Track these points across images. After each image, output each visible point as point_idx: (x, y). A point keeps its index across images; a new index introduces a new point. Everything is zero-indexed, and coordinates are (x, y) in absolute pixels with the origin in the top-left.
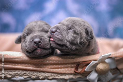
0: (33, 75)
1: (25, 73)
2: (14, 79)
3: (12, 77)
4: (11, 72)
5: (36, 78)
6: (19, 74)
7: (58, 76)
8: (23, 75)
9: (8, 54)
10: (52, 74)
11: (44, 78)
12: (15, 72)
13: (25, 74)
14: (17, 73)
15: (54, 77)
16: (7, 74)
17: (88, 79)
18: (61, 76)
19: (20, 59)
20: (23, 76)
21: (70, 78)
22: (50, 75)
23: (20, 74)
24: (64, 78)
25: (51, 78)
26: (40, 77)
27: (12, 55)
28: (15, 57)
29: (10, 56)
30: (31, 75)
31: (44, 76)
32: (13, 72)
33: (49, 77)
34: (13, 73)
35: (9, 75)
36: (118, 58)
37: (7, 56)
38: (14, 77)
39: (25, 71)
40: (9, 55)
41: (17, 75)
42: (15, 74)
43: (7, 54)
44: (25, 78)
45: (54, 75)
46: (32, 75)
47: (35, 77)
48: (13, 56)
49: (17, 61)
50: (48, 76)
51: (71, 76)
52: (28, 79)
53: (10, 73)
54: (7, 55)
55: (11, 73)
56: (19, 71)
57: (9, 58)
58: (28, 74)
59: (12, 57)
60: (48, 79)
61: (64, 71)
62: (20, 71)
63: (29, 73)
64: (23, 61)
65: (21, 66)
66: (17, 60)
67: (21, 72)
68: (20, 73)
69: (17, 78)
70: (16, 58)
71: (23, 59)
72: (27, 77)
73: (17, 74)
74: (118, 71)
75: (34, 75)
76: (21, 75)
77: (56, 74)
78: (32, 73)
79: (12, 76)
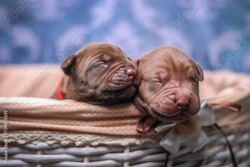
0: (65, 138)
1: (49, 136)
2: (31, 146)
3: (26, 143)
4: (25, 133)
5: (69, 144)
6: (39, 138)
7: (109, 139)
8: (46, 139)
9: (19, 103)
10: (98, 137)
11: (83, 143)
12: (32, 133)
13: (49, 138)
14: (35, 135)
15: (102, 142)
16: (18, 137)
17: (164, 145)
18: (114, 139)
19: (40, 111)
20: (47, 141)
21: (130, 144)
22: (95, 138)
23: (41, 138)
24: (120, 144)
25: (96, 143)
26: (76, 143)
27: (25, 103)
28: (31, 108)
29: (22, 105)
30: (60, 139)
31: (83, 140)
32: (29, 133)
33: (92, 141)
34: (28, 135)
35: (22, 139)
36: (218, 107)
37: (16, 105)
38: (30, 142)
39: (49, 132)
40: (21, 103)
41: (36, 140)
42: (32, 138)
43: (17, 101)
44: (50, 145)
45: (102, 138)
46: (62, 139)
47: (67, 142)
48: (28, 105)
49: (36, 113)
50: (90, 140)
51: (132, 141)
52: (55, 146)
53: (22, 136)
54: (17, 103)
55: (24, 135)
56: (39, 132)
57: (21, 110)
58: (56, 138)
59: (25, 108)
60: (91, 146)
61: (118, 130)
62: (42, 132)
63: (56, 136)
64: (45, 114)
65: (41, 123)
66: (34, 112)
67: (43, 134)
68: (41, 136)
69: (35, 144)
70: (33, 109)
71: (46, 110)
72: (54, 144)
73: (37, 138)
74: (219, 131)
75: (66, 140)
76: (43, 139)
77: (105, 137)
78: (62, 135)
79: (27, 141)
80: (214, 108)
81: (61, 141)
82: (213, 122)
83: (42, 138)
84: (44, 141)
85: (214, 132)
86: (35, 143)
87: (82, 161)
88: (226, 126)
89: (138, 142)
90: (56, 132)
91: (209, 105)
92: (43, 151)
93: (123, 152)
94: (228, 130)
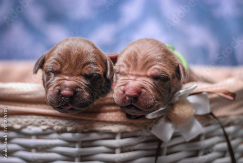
0: (57, 123)
1: (43, 121)
2: (26, 130)
3: (22, 128)
4: (20, 118)
5: (61, 129)
6: (33, 123)
8: (39, 124)
12: (26, 118)
13: (43, 123)
14: (30, 120)
16: (14, 121)
18: (105, 126)
21: (120, 130)
24: (110, 130)
26: (67, 128)
29: (17, 90)
30: (52, 124)
34: (23, 120)
37: (11, 90)
38: (25, 127)
39: (42, 117)
41: (31, 124)
42: (26, 122)
44: (44, 130)
46: (55, 124)
47: (60, 127)
48: (22, 90)
52: (49, 131)
53: (18, 121)
55: (20, 120)
58: (49, 123)
61: (109, 116)
63: (49, 121)
67: (37, 119)
68: (35, 121)
69: (30, 129)
72: (47, 129)
75: (58, 125)
79: (22, 126)
80: (210, 96)
81: (54, 126)
82: (209, 111)
83: (36, 123)
84: (37, 126)
85: (211, 122)
86: (29, 127)
87: (74, 147)
88: (225, 117)
89: (129, 129)
90: (49, 117)
91: (204, 93)
92: (38, 135)
93: (114, 138)
94: (228, 121)
